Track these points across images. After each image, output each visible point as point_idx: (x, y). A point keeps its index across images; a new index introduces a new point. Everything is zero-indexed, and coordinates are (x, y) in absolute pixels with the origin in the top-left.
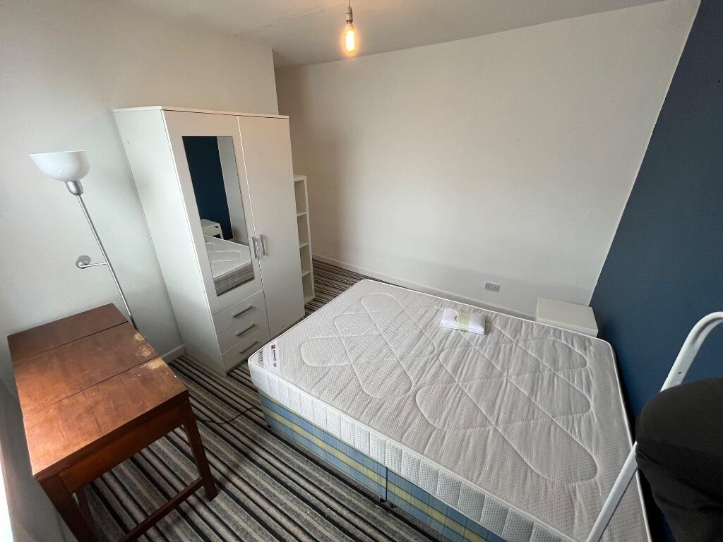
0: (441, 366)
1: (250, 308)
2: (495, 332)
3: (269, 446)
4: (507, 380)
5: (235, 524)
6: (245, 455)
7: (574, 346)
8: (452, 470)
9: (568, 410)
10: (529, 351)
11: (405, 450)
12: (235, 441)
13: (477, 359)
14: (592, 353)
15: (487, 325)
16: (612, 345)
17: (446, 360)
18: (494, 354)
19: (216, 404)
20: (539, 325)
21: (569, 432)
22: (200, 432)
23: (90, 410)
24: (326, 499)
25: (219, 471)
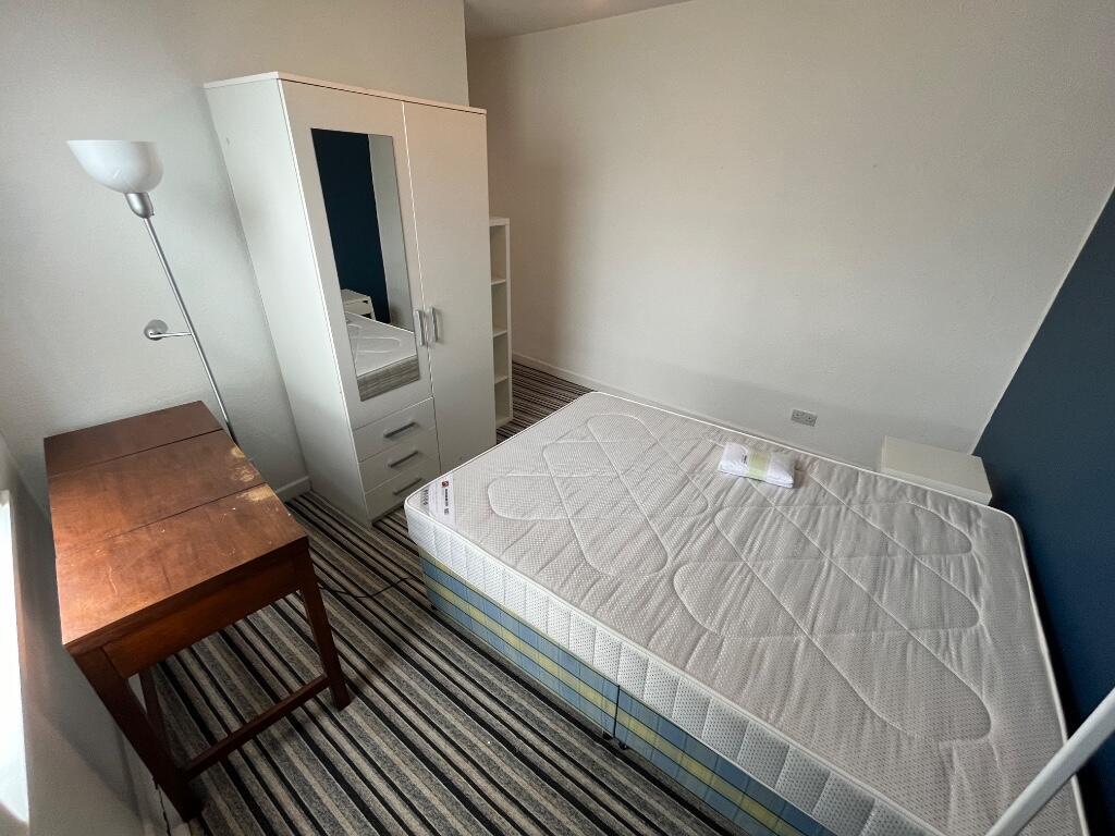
0: (717, 532)
1: (412, 425)
2: (811, 487)
3: (432, 637)
4: (830, 565)
5: (375, 748)
6: (395, 647)
7: (949, 518)
8: (732, 700)
9: (938, 620)
10: (870, 521)
11: (654, 660)
12: (381, 626)
13: (779, 527)
14: (981, 532)
15: (799, 475)
16: (1017, 520)
17: (726, 524)
18: (808, 521)
19: (354, 568)
20: (887, 480)
21: (939, 656)
22: (325, 604)
23: (156, 555)
24: (518, 726)
25: (354, 668)
